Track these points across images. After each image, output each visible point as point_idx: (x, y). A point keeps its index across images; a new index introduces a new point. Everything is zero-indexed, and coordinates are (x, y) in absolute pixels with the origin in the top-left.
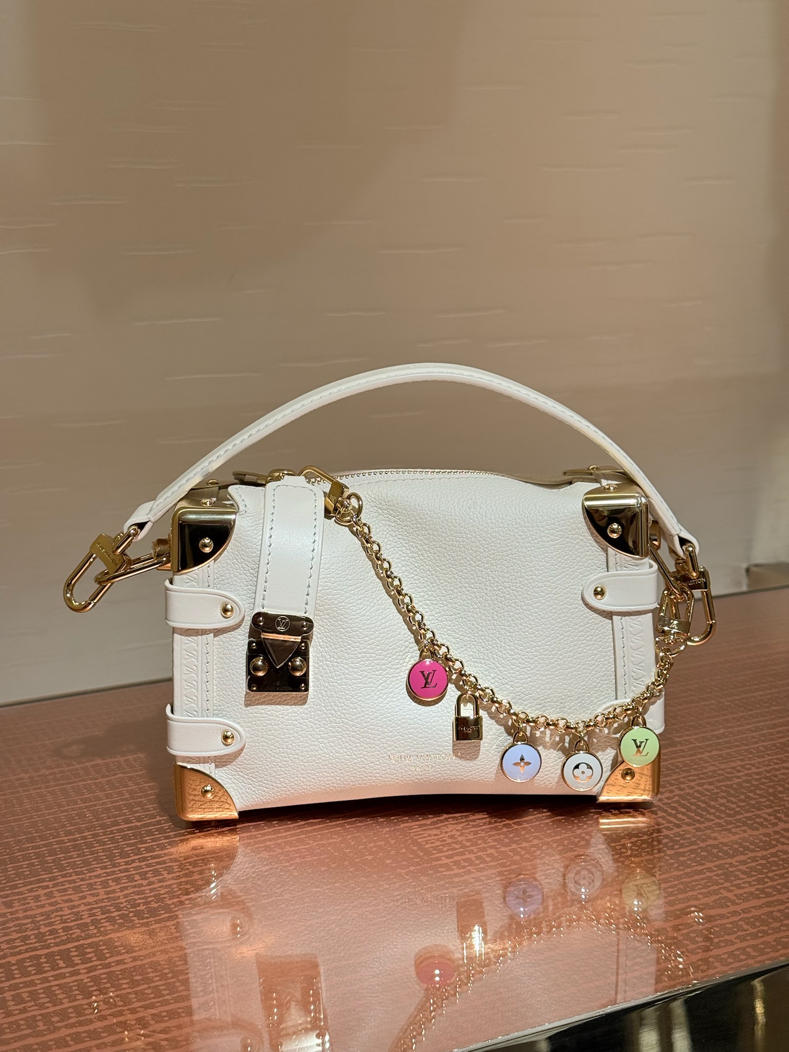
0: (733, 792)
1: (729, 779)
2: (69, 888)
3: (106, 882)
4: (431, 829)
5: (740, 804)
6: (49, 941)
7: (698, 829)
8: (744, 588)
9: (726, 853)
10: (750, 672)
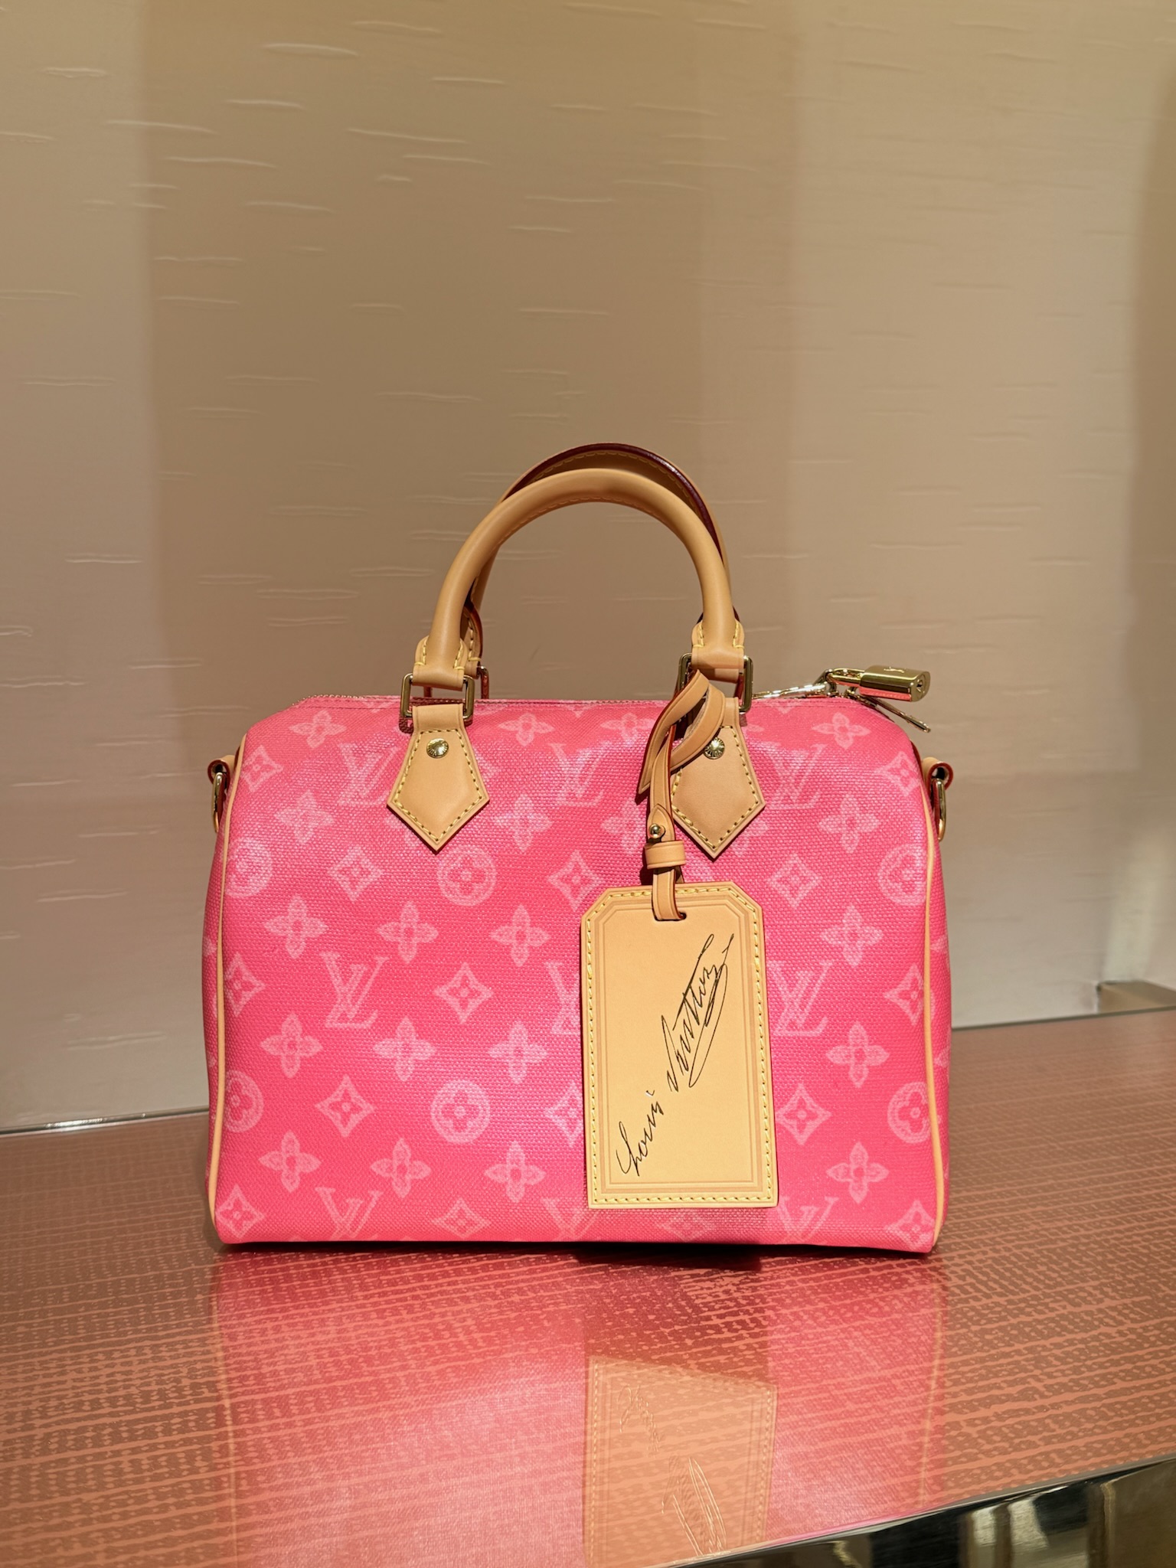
0: (1055, 1258)
1: (1053, 1242)
2: (299, 1322)
3: (340, 1318)
4: (704, 1281)
5: (1062, 1273)
6: (268, 1385)
7: (1010, 1302)
8: (1095, 1010)
9: (1040, 1333)
10: (1089, 1112)
